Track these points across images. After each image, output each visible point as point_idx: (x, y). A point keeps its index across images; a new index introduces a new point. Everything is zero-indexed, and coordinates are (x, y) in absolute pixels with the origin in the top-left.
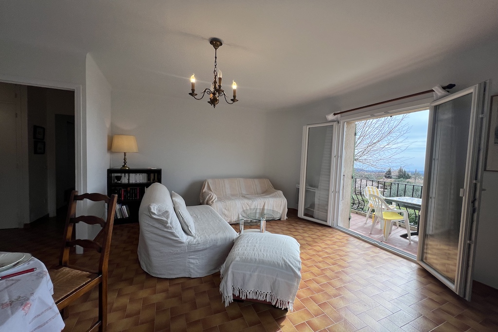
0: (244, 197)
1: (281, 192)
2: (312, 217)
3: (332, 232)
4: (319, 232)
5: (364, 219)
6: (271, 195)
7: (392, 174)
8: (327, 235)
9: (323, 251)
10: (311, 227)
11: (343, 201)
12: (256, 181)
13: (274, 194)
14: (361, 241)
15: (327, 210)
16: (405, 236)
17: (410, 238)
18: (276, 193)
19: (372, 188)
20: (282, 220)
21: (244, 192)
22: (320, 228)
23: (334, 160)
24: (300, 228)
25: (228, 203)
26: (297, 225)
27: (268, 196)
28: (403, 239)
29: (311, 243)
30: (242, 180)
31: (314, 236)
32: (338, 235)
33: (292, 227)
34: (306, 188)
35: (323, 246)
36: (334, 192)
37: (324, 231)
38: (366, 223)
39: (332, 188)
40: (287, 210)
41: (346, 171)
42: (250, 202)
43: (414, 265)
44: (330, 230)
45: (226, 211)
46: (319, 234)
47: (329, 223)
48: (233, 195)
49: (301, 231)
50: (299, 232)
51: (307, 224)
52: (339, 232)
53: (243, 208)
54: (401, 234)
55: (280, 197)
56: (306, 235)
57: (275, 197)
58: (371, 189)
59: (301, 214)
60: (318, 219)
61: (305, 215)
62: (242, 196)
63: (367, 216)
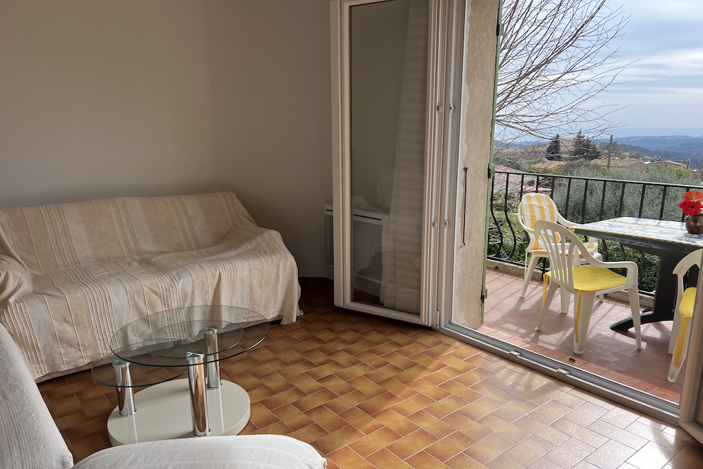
0: (148, 264)
1: (275, 236)
2: (376, 301)
3: (436, 349)
4: (397, 351)
5: (518, 284)
6: (242, 249)
7: (562, 149)
8: (421, 361)
9: (411, 429)
10: (375, 337)
11: (464, 249)
12: (191, 204)
13: (253, 244)
14: (520, 370)
15: (419, 272)
16: (622, 327)
17: (638, 330)
18: (259, 239)
19: (538, 199)
20: (284, 322)
21: (148, 246)
22: (400, 338)
23: (434, 120)
24: (341, 347)
25: (77, 297)
26: (332, 336)
27: (233, 253)
28: (620, 337)
29: (373, 402)
30: (134, 204)
31: (384, 373)
32: (455, 357)
33: (316, 346)
34: (353, 215)
35: (412, 406)
36: (437, 225)
37: (411, 348)
38: (522, 298)
39: (431, 213)
40: (297, 289)
41: (471, 154)
42: (162, 283)
43: (670, 433)
44: (429, 340)
45: (69, 328)
46: (398, 360)
47: (426, 319)
48: (103, 262)
49: (342, 358)
50: (337, 364)
51: (363, 327)
52: (457, 344)
53: (137, 307)
54: (614, 322)
55: (273, 251)
56: (358, 371)
57: (256, 253)
58: (535, 202)
59: (343, 295)
60: (393, 308)
61: (357, 296)
62: (140, 262)
63: (527, 275)
